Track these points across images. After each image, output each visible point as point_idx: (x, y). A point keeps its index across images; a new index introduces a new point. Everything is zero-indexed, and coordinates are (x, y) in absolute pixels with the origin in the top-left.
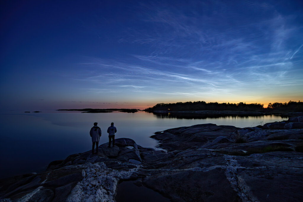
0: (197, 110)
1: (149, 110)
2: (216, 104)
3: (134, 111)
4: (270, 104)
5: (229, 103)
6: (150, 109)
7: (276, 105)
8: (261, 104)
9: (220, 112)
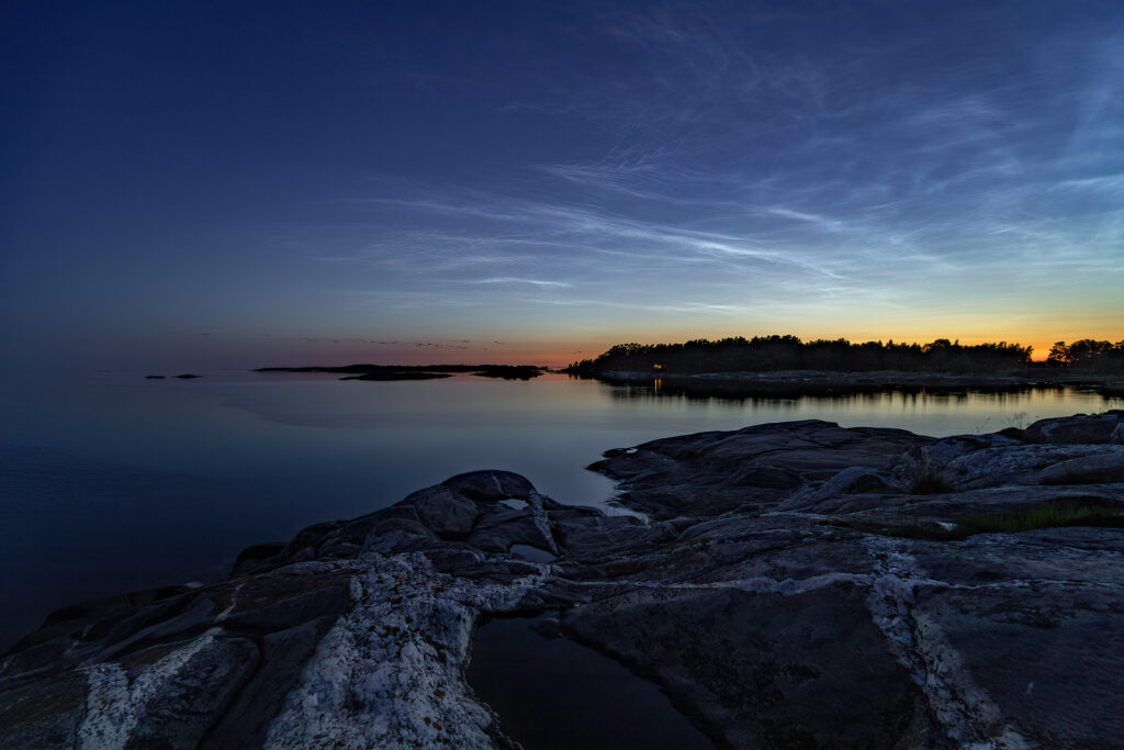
0: (764, 370)
1: (583, 371)
2: (841, 345)
3: (526, 373)
4: (1061, 344)
5: (894, 343)
6: (586, 364)
7: (1082, 348)
8: (1024, 345)
9: (853, 378)
